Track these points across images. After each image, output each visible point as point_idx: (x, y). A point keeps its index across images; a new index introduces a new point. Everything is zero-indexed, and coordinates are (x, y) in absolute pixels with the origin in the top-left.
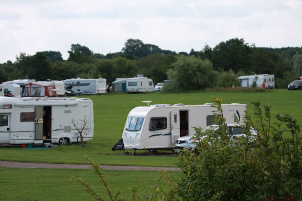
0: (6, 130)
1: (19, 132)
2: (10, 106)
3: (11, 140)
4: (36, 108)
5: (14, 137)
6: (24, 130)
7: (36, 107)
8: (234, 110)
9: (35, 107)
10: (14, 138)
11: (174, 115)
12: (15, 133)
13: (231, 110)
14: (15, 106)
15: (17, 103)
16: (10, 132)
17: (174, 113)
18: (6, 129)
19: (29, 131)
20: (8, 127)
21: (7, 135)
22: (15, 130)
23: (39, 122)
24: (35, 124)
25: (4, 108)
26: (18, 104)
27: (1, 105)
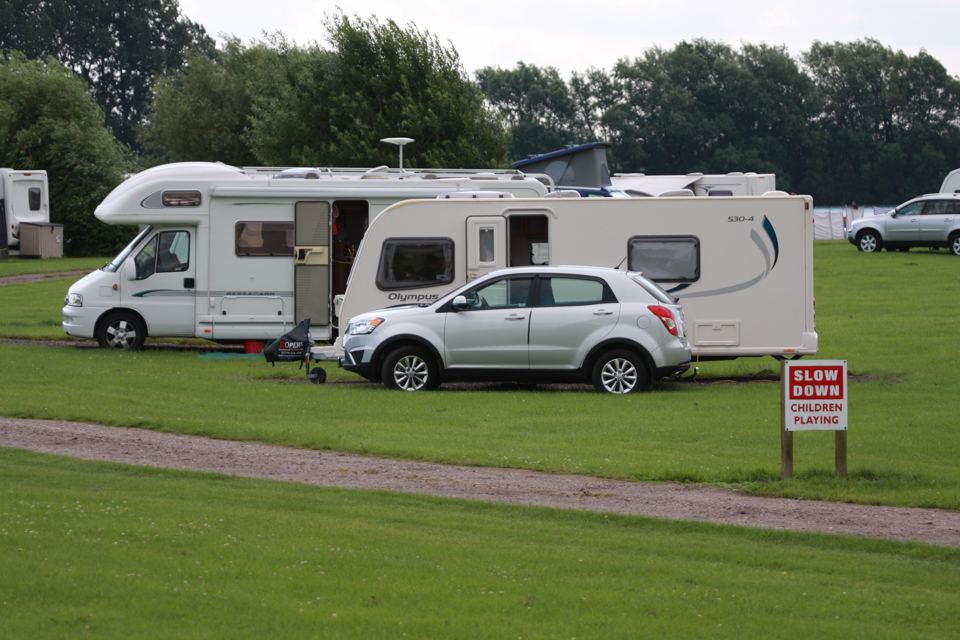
0: (180, 286)
1: (229, 294)
2: (192, 199)
3: (197, 322)
4: (299, 206)
5: (209, 314)
6: (252, 290)
7: (301, 203)
8: (752, 219)
9: (294, 202)
10: (208, 318)
11: (482, 232)
12: (212, 299)
13: (738, 219)
14: (214, 197)
15: (218, 188)
16: (195, 294)
17: (477, 223)
18: (182, 283)
19: (273, 294)
20: (188, 274)
21: (185, 303)
22: (214, 288)
23: (309, 260)
24: (296, 266)
25: (167, 204)
26: (223, 188)
27: (158, 193)
